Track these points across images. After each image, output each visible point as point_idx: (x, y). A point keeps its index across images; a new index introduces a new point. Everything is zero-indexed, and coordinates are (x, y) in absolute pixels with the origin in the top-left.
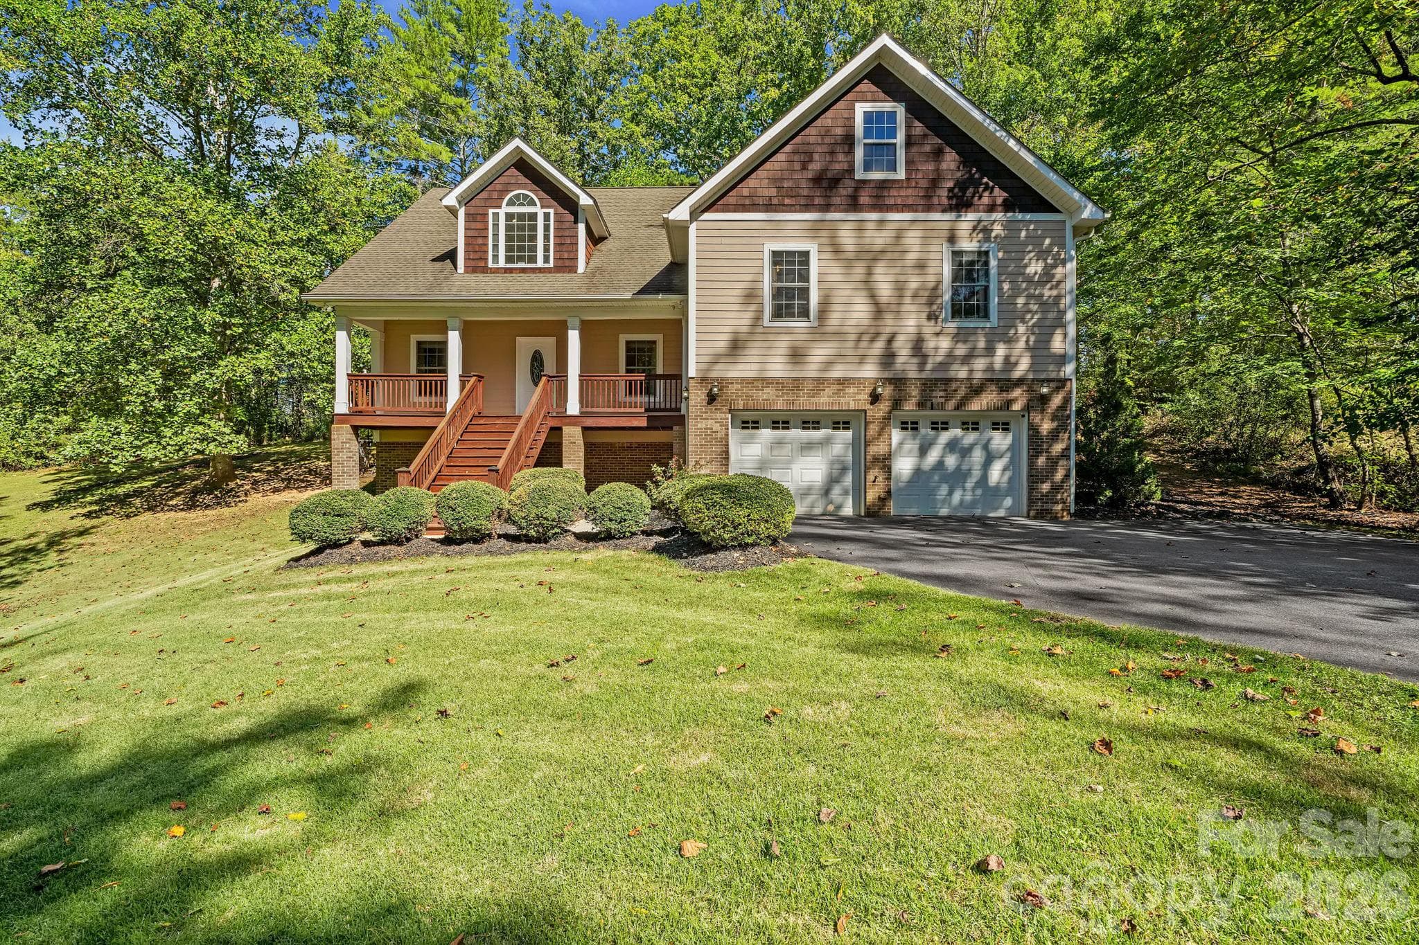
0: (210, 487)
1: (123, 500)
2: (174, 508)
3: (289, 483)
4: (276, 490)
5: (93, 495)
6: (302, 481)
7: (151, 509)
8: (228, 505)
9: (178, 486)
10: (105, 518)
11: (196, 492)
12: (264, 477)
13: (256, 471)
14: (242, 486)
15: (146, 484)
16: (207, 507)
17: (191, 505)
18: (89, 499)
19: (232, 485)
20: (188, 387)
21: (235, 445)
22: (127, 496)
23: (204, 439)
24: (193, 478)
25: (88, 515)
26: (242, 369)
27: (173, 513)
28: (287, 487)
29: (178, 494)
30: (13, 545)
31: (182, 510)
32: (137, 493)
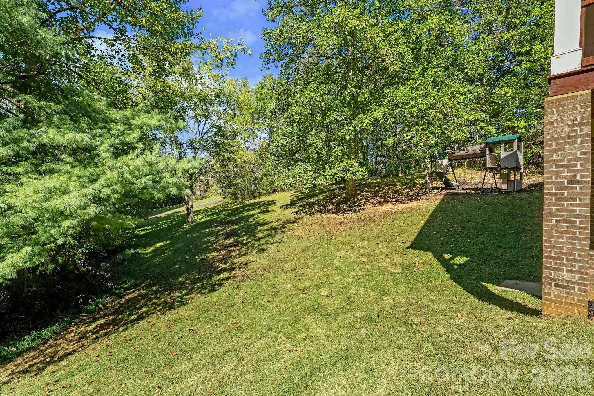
0: (347, 200)
1: (311, 205)
2: (330, 212)
3: (386, 199)
4: (379, 203)
5: (301, 202)
6: (393, 198)
7: (320, 211)
8: (355, 211)
9: (333, 199)
10: (303, 214)
11: (340, 203)
12: (370, 195)
13: (367, 192)
14: (361, 200)
15: (321, 198)
16: (345, 212)
17: (338, 211)
18: (300, 204)
19: (356, 199)
20: (337, 140)
21: (360, 173)
22: (313, 203)
23: (344, 171)
24: (338, 196)
25: (298, 212)
26: (367, 121)
27: (329, 215)
28: (385, 201)
29: (332, 203)
30: (270, 225)
31: (334, 213)
32: (317, 202)
